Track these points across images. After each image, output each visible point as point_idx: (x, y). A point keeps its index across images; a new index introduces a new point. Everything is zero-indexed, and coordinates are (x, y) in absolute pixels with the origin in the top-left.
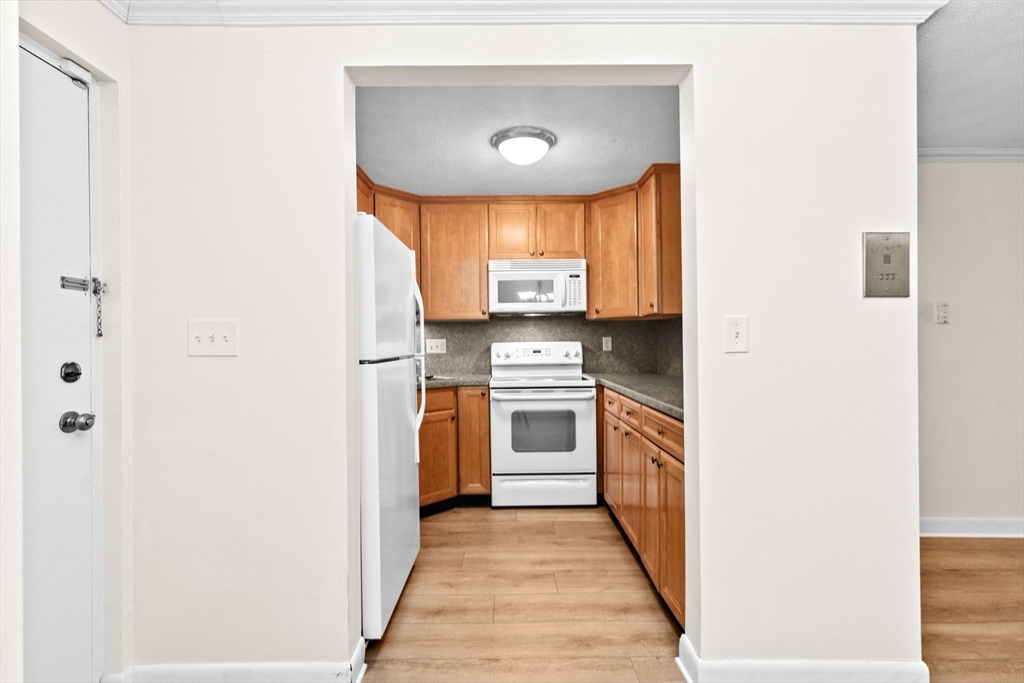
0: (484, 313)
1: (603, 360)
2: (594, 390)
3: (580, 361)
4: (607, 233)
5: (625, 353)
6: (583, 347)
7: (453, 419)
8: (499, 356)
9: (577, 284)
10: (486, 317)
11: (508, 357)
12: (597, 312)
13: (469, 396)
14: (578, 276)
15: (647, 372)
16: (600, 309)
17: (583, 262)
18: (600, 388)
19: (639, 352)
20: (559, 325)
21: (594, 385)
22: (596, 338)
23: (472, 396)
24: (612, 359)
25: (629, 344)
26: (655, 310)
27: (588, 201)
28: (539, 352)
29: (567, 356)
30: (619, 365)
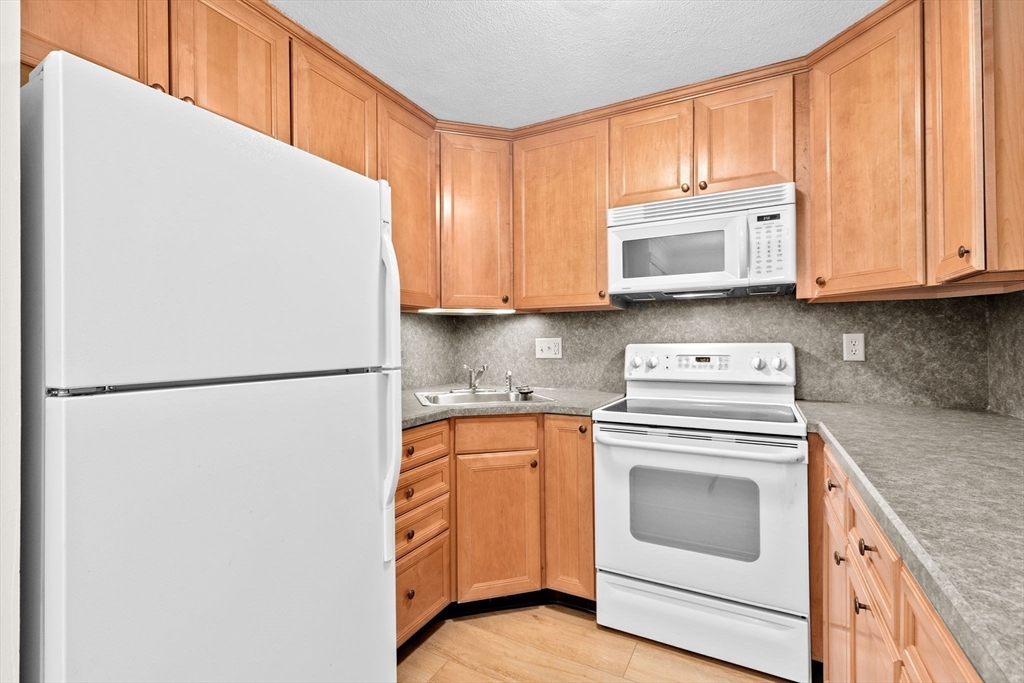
0: (602, 296)
1: (845, 378)
2: (803, 445)
3: (789, 378)
4: (845, 118)
5: (897, 366)
6: (797, 352)
7: (534, 465)
8: (636, 367)
9: (774, 233)
10: (606, 301)
11: (651, 366)
12: (821, 283)
13: (561, 430)
14: (775, 217)
15: (957, 407)
16: (826, 275)
17: (788, 190)
18: (815, 440)
19: (935, 365)
21: (803, 434)
22: (826, 334)
23: (566, 431)
24: (865, 376)
25: (908, 346)
26: (976, 263)
27: (799, 71)
28: (707, 359)
29: (761, 367)
30: (882, 388)
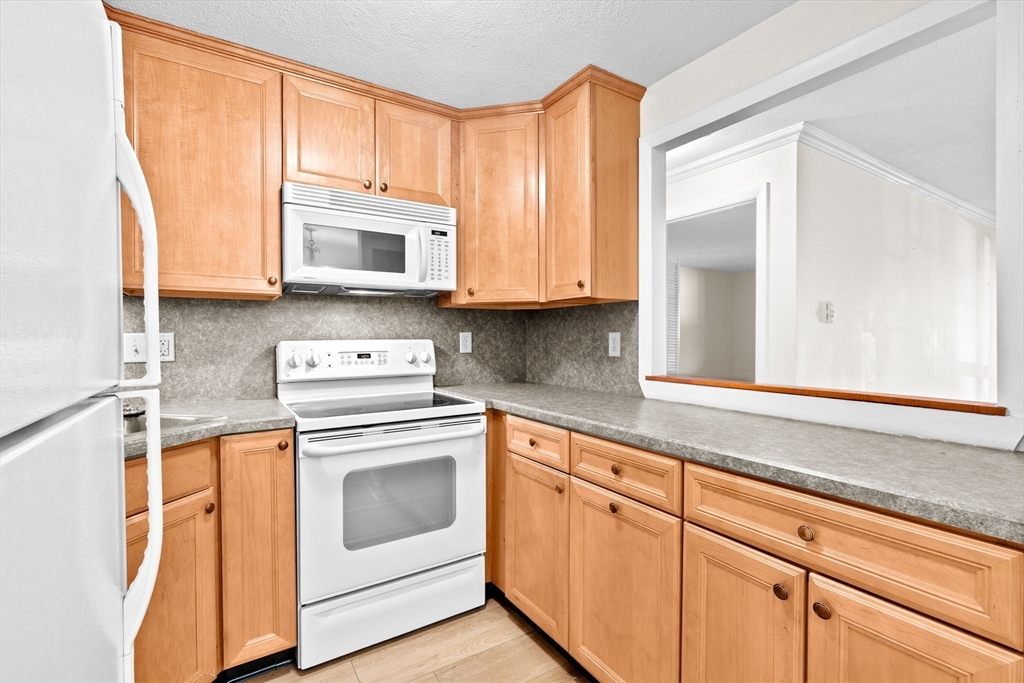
0: (271, 283)
1: (461, 367)
2: (484, 419)
3: (432, 369)
4: (489, 171)
5: (488, 355)
6: (437, 349)
7: (209, 511)
8: (294, 366)
9: (443, 247)
10: (276, 290)
11: (311, 365)
12: (471, 293)
13: (247, 453)
14: (444, 234)
15: (515, 381)
16: (475, 288)
17: (453, 212)
18: (495, 415)
19: (505, 354)
20: (396, 312)
21: (484, 411)
22: (450, 333)
23: (255, 452)
24: (472, 364)
26: (587, 292)
27: (457, 117)
28: (369, 356)
29: (412, 362)
30: (481, 372)
